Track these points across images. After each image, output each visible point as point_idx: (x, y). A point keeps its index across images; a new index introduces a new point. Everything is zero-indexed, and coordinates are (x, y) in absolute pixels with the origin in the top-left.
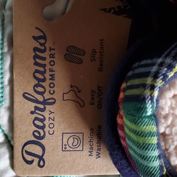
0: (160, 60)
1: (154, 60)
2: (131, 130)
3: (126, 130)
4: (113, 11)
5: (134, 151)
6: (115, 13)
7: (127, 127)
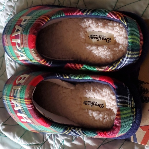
0: (126, 63)
1: (128, 63)
2: (137, 40)
3: (139, 39)
4: (145, 83)
5: (136, 32)
6: (144, 82)
7: (138, 41)
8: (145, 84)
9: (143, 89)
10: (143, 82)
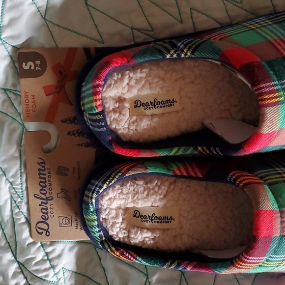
8: (82, 144)
9: (85, 136)
10: (88, 145)
